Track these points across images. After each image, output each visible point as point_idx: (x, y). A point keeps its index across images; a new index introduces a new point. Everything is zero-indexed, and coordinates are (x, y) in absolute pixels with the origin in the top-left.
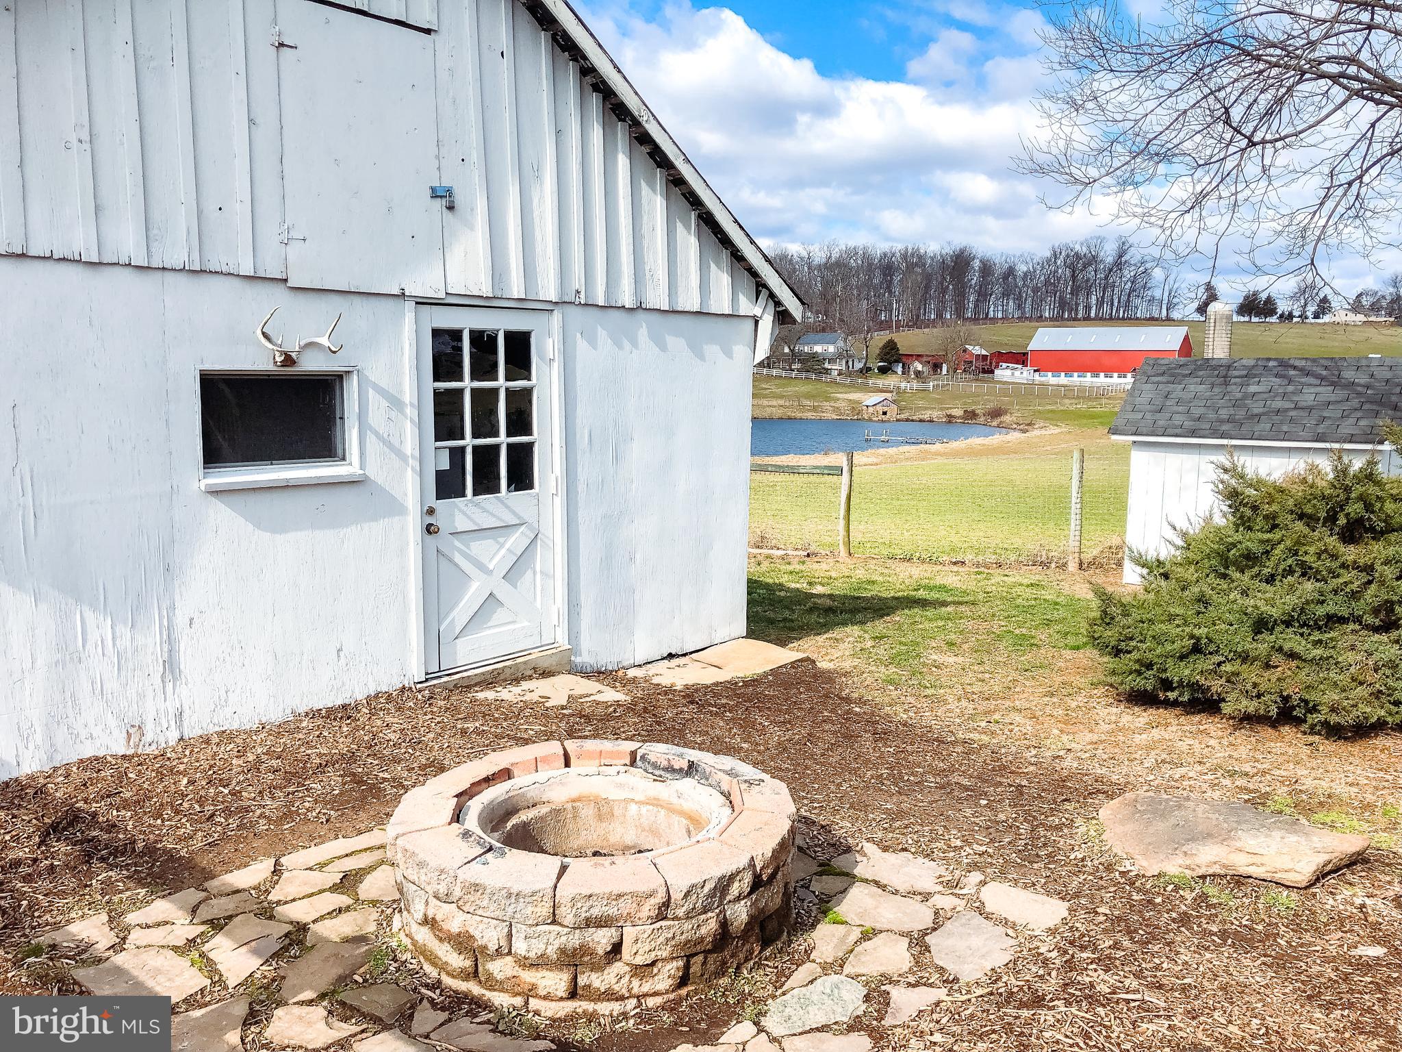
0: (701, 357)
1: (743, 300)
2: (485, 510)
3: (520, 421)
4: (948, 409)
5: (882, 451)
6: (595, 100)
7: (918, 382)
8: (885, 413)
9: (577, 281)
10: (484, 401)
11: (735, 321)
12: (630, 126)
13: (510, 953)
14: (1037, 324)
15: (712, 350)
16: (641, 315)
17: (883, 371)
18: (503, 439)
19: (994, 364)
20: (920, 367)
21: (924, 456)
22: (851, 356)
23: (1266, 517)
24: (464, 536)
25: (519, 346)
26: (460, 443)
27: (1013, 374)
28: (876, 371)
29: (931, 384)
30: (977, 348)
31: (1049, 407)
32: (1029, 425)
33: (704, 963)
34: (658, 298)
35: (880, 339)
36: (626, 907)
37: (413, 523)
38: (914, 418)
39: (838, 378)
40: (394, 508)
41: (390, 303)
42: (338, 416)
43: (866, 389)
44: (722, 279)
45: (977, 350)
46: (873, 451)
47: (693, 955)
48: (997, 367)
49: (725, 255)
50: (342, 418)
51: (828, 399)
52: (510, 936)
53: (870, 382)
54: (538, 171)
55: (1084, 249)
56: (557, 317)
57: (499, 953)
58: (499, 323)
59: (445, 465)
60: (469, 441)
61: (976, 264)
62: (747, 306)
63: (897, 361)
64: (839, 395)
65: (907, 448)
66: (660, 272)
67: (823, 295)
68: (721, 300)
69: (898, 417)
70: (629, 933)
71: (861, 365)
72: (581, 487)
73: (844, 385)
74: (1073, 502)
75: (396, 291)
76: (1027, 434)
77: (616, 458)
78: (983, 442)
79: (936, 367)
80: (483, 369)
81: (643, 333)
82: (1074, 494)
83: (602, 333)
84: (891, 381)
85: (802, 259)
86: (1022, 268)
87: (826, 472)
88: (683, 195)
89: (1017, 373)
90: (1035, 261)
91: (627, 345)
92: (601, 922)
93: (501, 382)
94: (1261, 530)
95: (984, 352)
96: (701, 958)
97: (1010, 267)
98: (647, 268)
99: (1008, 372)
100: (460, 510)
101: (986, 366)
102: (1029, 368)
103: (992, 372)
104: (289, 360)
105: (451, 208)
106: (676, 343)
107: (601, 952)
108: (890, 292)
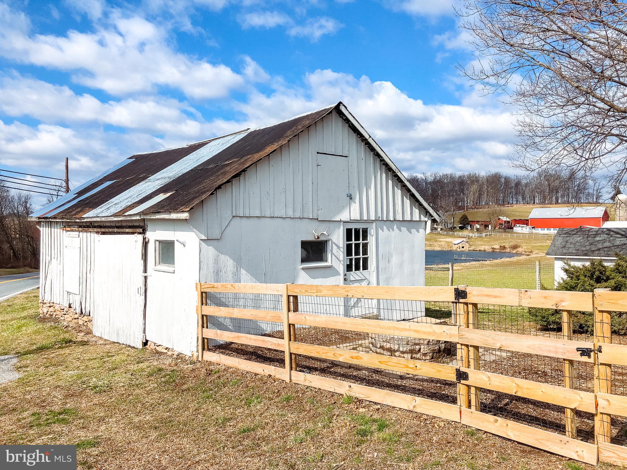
0: (411, 233)
1: (422, 216)
2: (357, 275)
3: (365, 252)
4: (492, 245)
5: (463, 264)
6: (384, 167)
7: (478, 233)
8: (463, 247)
9: (380, 215)
10: (357, 246)
11: (420, 222)
12: (392, 173)
13: (399, 351)
14: (533, 206)
15: (414, 231)
16: (395, 222)
17: (461, 228)
18: (361, 256)
19: (513, 225)
20: (478, 226)
21: (482, 266)
22: (446, 222)
23: (576, 276)
24: (353, 282)
25: (365, 231)
26: (352, 257)
27: (522, 229)
28: (458, 228)
29: (484, 234)
30: (505, 217)
31: (540, 244)
32: (530, 252)
33: (436, 355)
34: (399, 217)
35: (460, 214)
36: (422, 342)
37: (342, 278)
38: (477, 249)
39: (441, 232)
40: (338, 274)
41: (338, 223)
42: (326, 250)
43: (453, 236)
44: (416, 211)
45: (505, 219)
46: (458, 264)
47: (434, 353)
48: (515, 226)
49: (417, 204)
50: (327, 251)
51: (436, 241)
52: (399, 347)
53: (456, 233)
54: (370, 188)
55: (554, 172)
56: (374, 224)
57: (397, 351)
58: (361, 226)
59: (349, 263)
60: (353, 257)
61: (503, 180)
62: (423, 218)
63: (468, 224)
64: (441, 239)
65: (474, 263)
66: (400, 210)
67: (432, 195)
68: (416, 217)
69: (469, 249)
70: (422, 347)
71: (451, 226)
72: (380, 269)
73: (444, 235)
74: (537, 280)
75: (340, 220)
76: (529, 257)
77: (389, 261)
78: (509, 260)
79: (486, 226)
80: (357, 239)
81: (395, 227)
82: (537, 277)
83: (385, 228)
84: (465, 233)
85: (422, 180)
86: (524, 182)
87: (443, 269)
88: (406, 189)
89: (524, 229)
90: (530, 178)
91: (391, 230)
92: (416, 344)
93: (361, 241)
94: (575, 280)
95: (508, 220)
96: (435, 354)
97: (518, 181)
98: (396, 209)
99: (520, 228)
100: (352, 275)
101: (509, 227)
102: (529, 226)
103: (512, 228)
104: (318, 238)
105: (351, 199)
106: (404, 229)
107: (417, 350)
108: (463, 193)
